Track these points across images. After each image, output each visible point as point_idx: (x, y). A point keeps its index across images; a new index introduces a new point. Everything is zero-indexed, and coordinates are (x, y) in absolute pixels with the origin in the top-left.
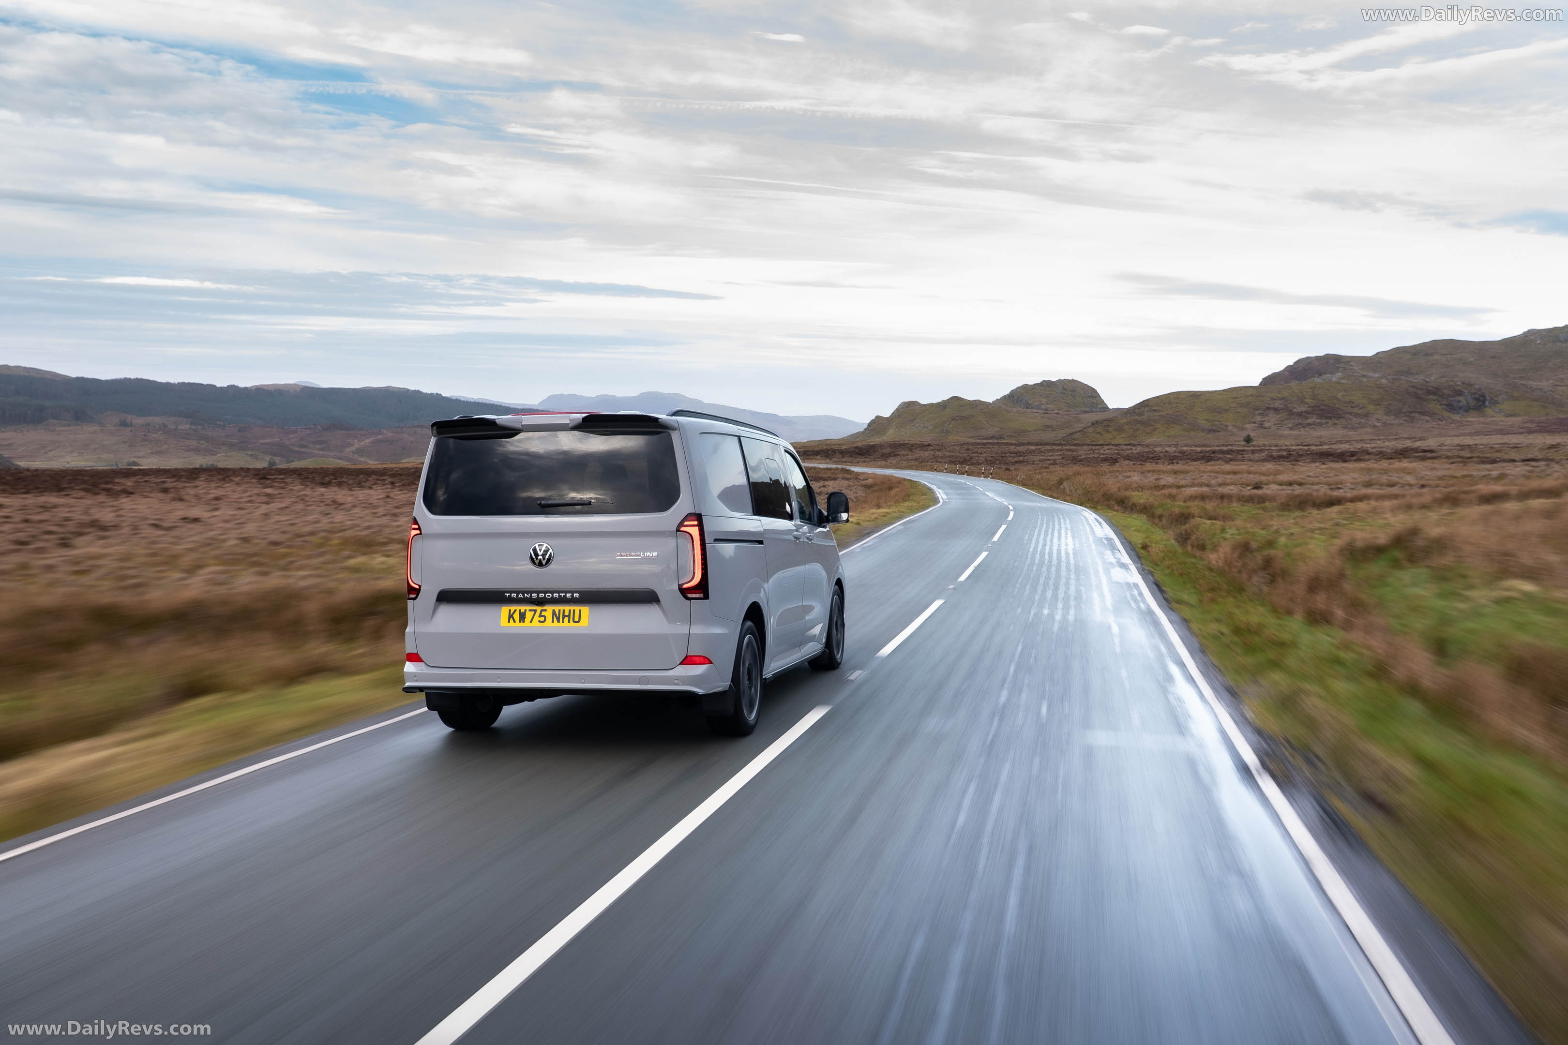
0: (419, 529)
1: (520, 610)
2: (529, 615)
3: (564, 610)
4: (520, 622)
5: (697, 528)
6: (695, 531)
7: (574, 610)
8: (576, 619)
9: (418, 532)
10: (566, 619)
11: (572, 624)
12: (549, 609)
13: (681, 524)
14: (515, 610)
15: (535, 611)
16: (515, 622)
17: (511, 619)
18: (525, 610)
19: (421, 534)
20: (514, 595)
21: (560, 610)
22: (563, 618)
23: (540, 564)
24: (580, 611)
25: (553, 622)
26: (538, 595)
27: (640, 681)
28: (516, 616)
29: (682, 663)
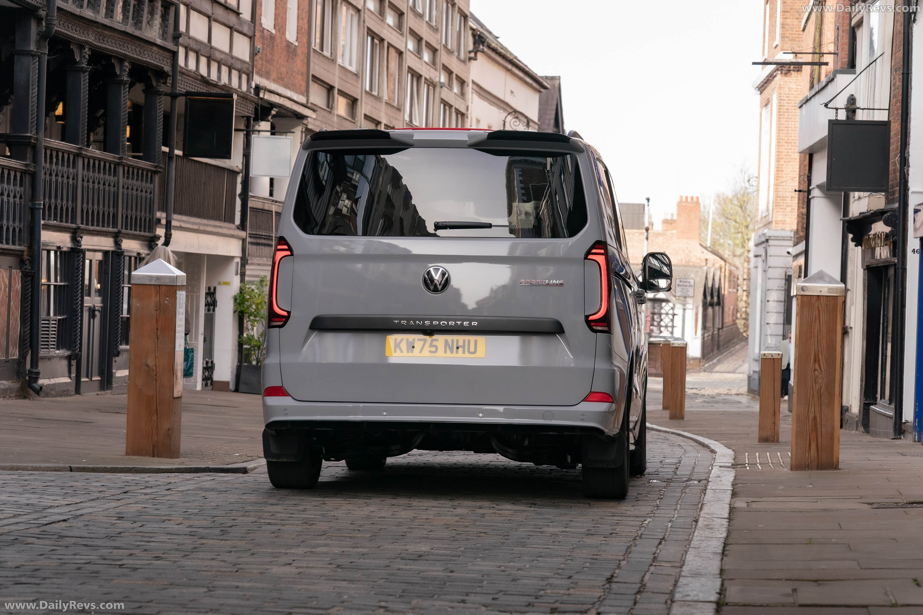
0: (290, 249)
1: (407, 340)
2: (418, 345)
3: (457, 341)
4: (408, 352)
5: (603, 257)
6: (601, 259)
7: (469, 341)
8: (472, 349)
9: (288, 253)
10: (460, 350)
11: (467, 355)
12: (440, 339)
13: (589, 252)
14: (402, 340)
15: (425, 341)
16: (402, 351)
17: (398, 350)
18: (414, 340)
19: (292, 254)
20: (404, 322)
21: (453, 341)
22: (458, 348)
23: (436, 290)
24: (476, 341)
25: (445, 352)
26: (432, 323)
27: (544, 416)
28: (404, 346)
29: (585, 400)
